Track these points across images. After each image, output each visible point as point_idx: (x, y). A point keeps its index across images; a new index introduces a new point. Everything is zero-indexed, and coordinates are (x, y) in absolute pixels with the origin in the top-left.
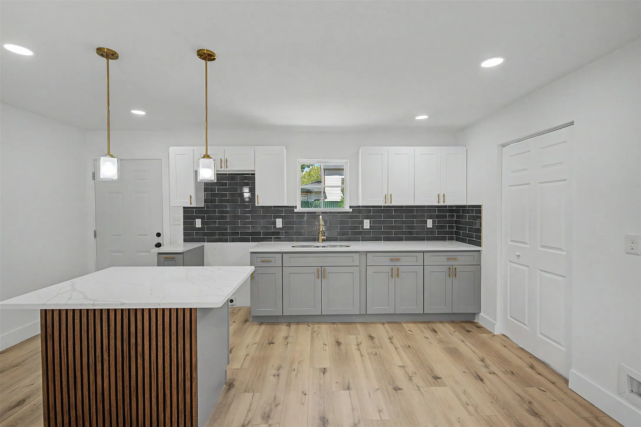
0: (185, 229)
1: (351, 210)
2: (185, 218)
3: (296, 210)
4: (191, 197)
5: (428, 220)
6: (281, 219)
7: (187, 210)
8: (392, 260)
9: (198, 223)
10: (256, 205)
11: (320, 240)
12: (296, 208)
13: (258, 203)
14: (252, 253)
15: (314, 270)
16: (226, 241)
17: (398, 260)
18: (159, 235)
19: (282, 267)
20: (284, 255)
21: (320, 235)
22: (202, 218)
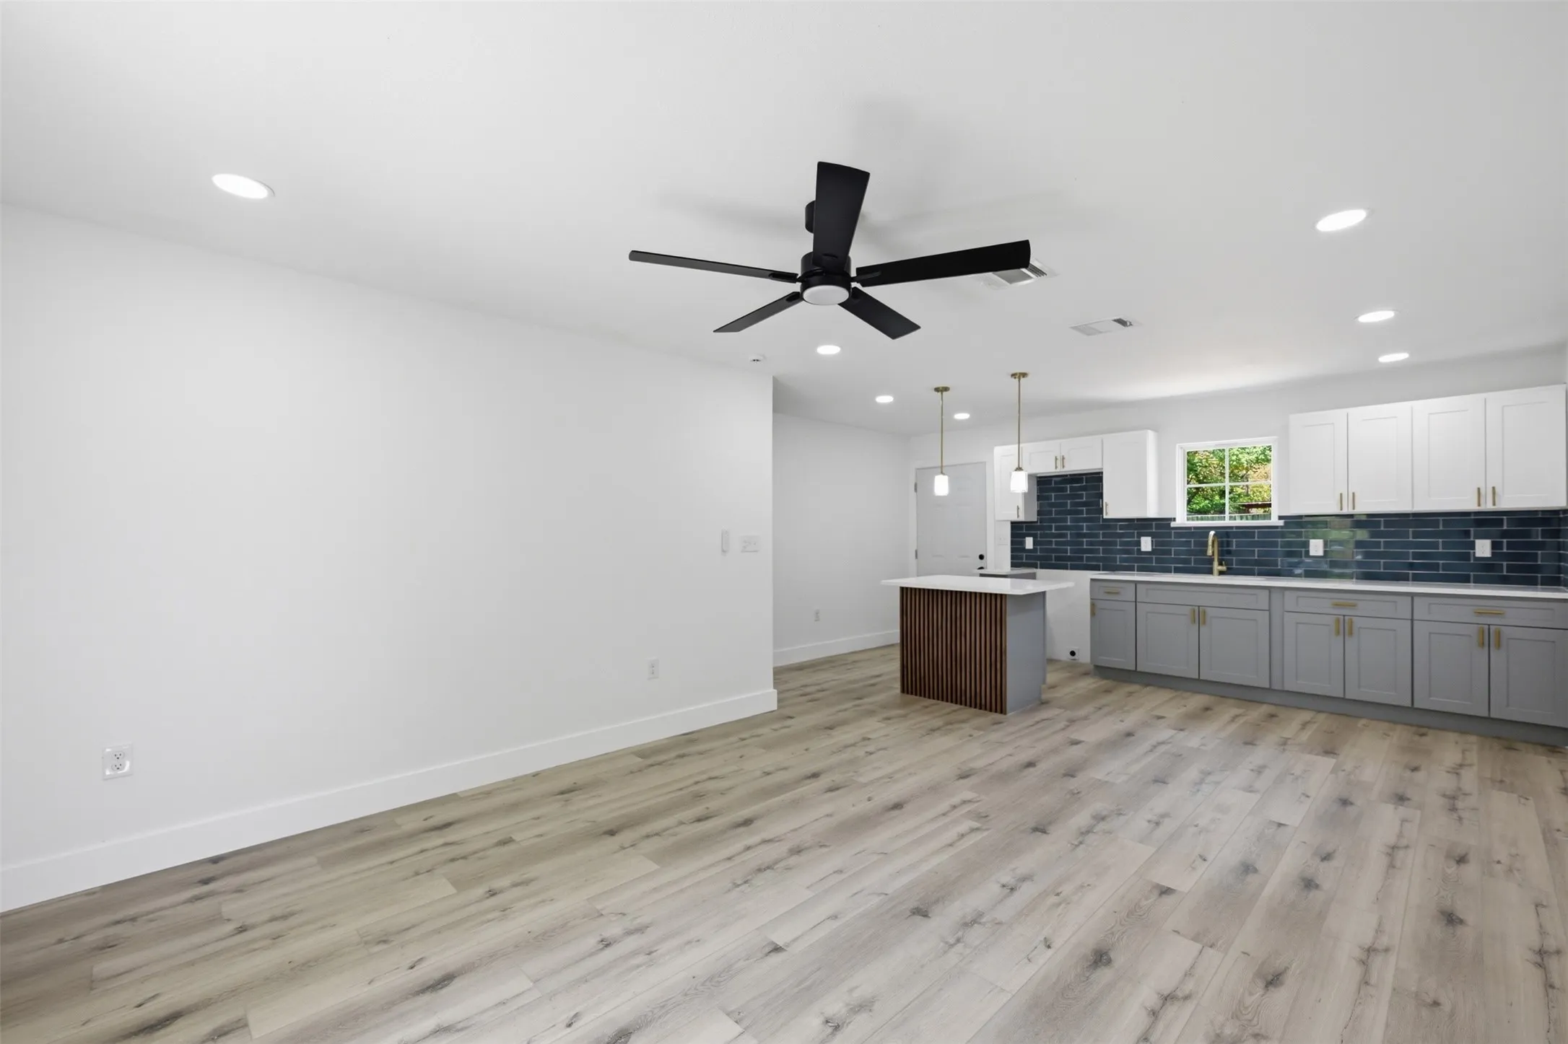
0: (1013, 550)
1: (1281, 523)
2: (1013, 535)
3: (1173, 524)
4: (1018, 508)
5: (1478, 542)
6: (1149, 539)
7: (1015, 526)
8: (1337, 605)
9: (1029, 543)
10: (1105, 517)
11: (1215, 572)
12: (1174, 519)
13: (1107, 514)
14: (1092, 580)
15: (1187, 610)
16: (1065, 568)
17: (1354, 606)
18: (981, 557)
19: (1136, 602)
20: (1138, 586)
21: (1216, 563)
22: (1034, 536)
